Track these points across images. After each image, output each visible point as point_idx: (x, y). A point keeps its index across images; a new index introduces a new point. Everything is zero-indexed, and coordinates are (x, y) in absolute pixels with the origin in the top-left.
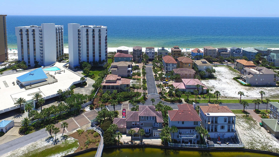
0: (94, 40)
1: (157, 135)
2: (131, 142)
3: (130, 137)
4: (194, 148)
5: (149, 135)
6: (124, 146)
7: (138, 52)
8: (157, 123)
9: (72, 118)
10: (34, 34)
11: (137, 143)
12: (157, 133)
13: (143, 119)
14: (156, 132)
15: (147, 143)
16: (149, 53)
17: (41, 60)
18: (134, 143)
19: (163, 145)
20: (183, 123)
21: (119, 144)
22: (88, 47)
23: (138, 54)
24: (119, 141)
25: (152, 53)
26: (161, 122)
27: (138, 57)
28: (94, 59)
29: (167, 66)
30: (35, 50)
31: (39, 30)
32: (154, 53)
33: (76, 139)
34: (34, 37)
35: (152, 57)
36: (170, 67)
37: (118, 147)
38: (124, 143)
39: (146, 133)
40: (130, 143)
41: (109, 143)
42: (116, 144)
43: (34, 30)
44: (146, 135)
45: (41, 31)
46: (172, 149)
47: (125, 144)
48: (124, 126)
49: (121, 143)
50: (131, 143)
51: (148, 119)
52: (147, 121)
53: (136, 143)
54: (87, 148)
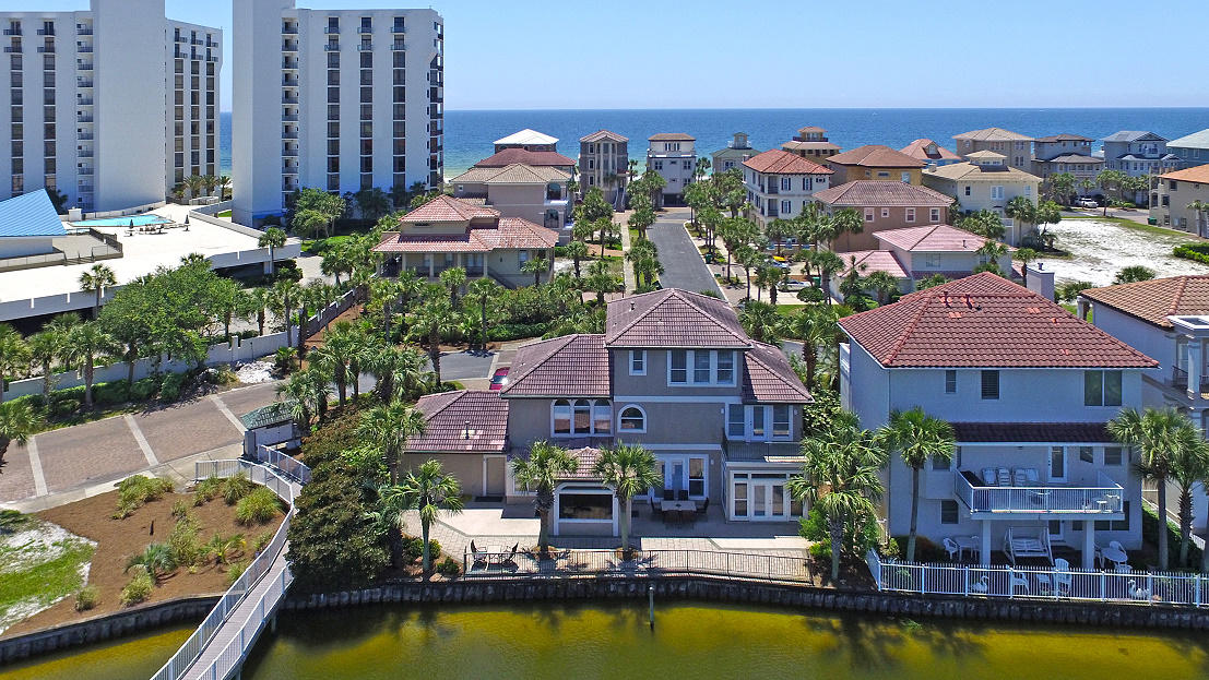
0: (366, 78)
1: (760, 513)
2: (543, 555)
3: (533, 527)
4: (1115, 607)
5: (688, 506)
6: (470, 592)
7: (606, 151)
8: (760, 408)
9: (129, 417)
10: (49, 48)
11: (589, 568)
12: (760, 491)
13: (638, 373)
14: (754, 476)
15: (681, 565)
16: (666, 164)
17: (82, 189)
18: (561, 564)
19: (824, 582)
20: (990, 384)
21: (428, 573)
22: (334, 114)
23: (606, 163)
24: (433, 550)
25: (680, 163)
26: (790, 399)
27: (609, 179)
28: (366, 181)
29: (773, 190)
30: (50, 131)
31: (79, 26)
32: (693, 164)
33: (83, 541)
34: (49, 65)
35: (680, 182)
36: (790, 199)
37: (417, 598)
38: (475, 567)
39: (668, 495)
40: (525, 565)
41: (333, 554)
42: (407, 574)
43: (52, 23)
44: (667, 506)
45: (89, 32)
46: (911, 616)
47: (481, 571)
48: (486, 438)
49: (451, 568)
50: (539, 564)
51: (679, 376)
52: (670, 392)
53: (579, 568)
54: (138, 597)
